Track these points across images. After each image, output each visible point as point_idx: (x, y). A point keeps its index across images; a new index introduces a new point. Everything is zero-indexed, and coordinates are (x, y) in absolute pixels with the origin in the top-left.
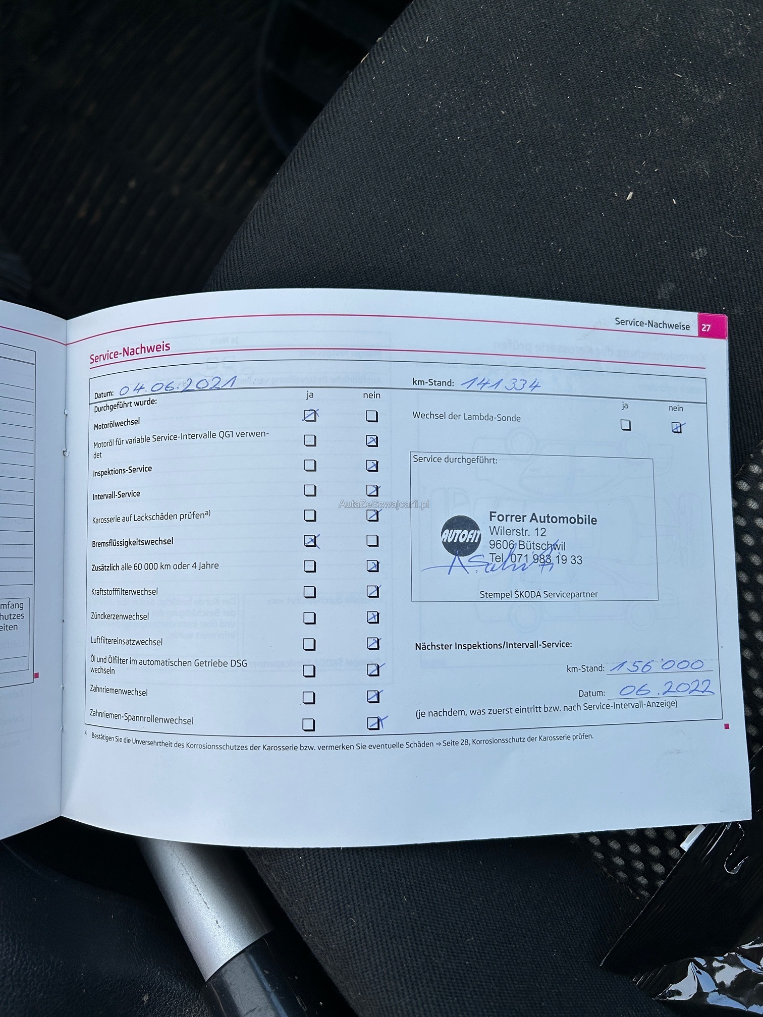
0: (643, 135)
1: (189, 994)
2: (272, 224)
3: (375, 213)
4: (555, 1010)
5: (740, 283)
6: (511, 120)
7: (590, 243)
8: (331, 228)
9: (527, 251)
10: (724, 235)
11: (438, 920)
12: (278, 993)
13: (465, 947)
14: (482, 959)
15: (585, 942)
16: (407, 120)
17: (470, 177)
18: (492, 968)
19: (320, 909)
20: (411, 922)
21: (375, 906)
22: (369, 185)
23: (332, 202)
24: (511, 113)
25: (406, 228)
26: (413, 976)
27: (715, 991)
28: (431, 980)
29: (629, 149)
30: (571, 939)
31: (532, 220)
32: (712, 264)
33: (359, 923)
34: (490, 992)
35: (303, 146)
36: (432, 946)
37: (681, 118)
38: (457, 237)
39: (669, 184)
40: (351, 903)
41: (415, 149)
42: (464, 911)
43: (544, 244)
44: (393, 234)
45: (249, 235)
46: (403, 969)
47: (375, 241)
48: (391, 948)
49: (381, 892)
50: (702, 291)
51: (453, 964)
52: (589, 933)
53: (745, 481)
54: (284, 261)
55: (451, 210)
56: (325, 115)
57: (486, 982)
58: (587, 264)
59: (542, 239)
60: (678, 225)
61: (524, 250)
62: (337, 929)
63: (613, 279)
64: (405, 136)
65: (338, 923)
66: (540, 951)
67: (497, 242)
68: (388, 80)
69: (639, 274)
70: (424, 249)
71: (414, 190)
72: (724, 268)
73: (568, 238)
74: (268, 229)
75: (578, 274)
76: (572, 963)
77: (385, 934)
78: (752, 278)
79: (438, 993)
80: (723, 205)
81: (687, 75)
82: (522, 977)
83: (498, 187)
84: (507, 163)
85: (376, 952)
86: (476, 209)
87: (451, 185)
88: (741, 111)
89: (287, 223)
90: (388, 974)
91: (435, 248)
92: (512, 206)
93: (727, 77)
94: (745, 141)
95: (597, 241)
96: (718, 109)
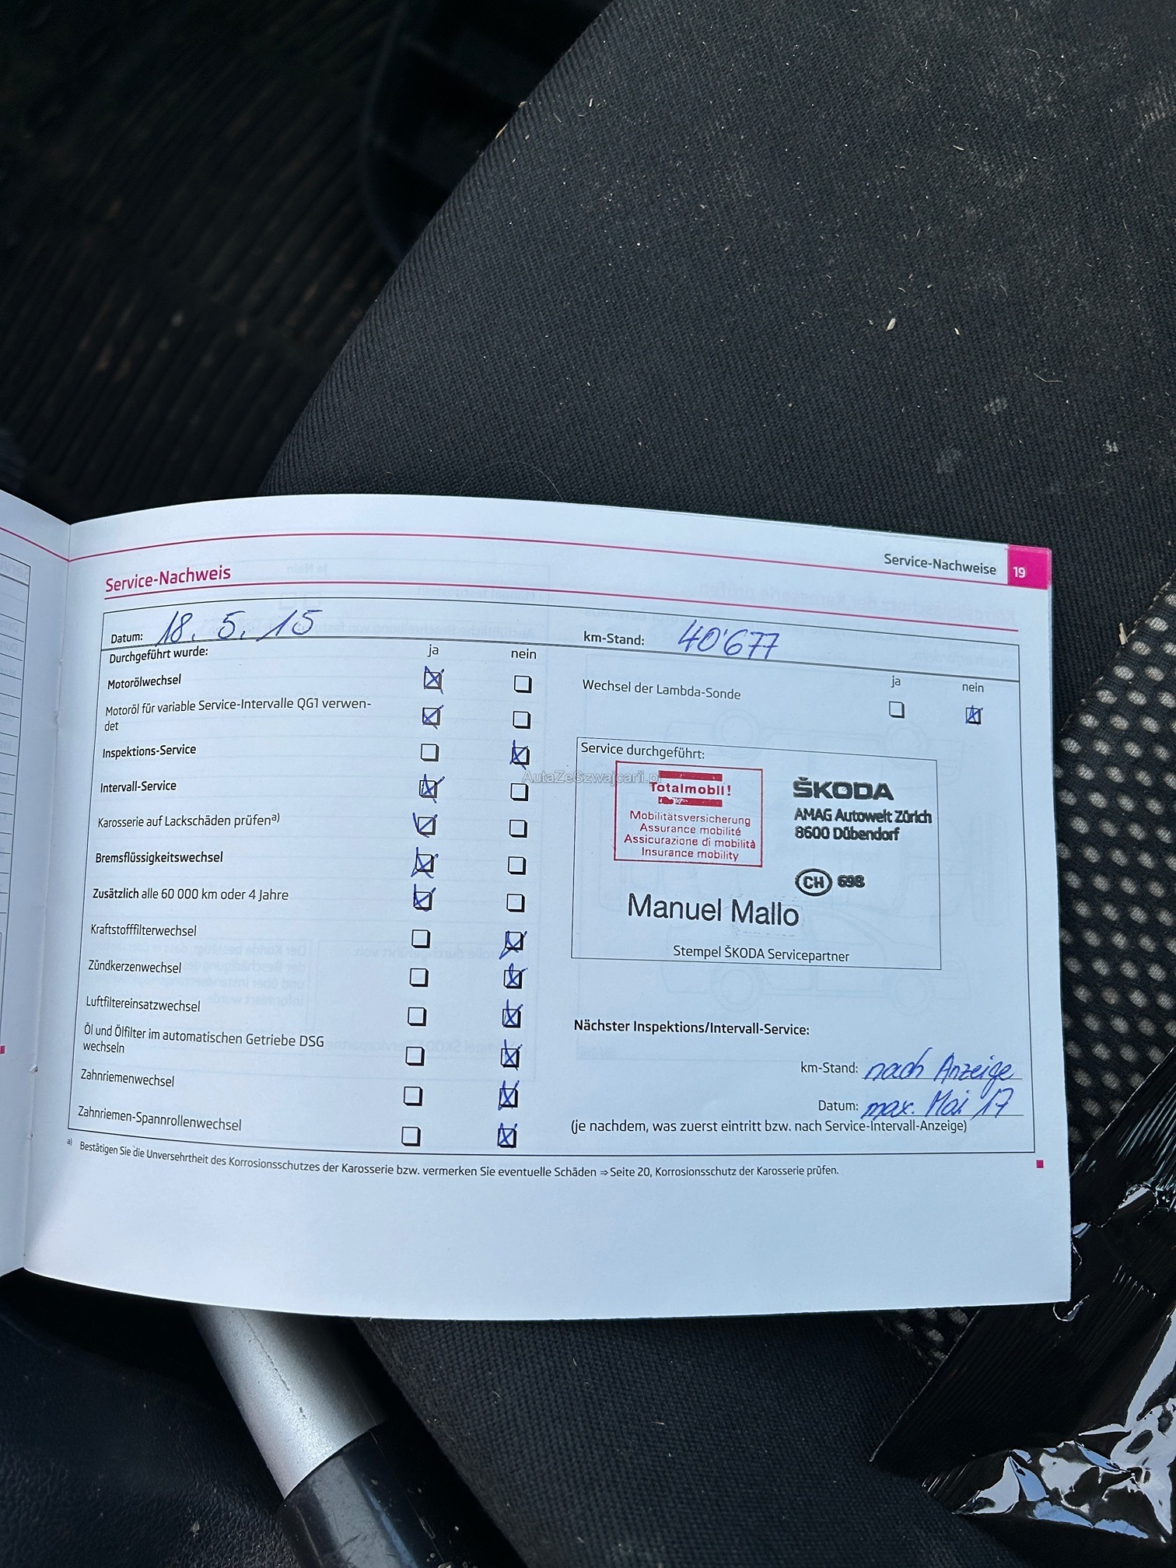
0: (909, 235)
1: (262, 1522)
2: (367, 374)
3: (518, 356)
4: (802, 1527)
5: (1057, 448)
6: (715, 217)
7: (835, 394)
8: (453, 378)
9: (741, 408)
10: (1031, 379)
11: (624, 1394)
12: (393, 1514)
13: (664, 1433)
14: (691, 1451)
15: (849, 1428)
16: (563, 220)
17: (656, 300)
18: (706, 1464)
19: (448, 1379)
20: (584, 1396)
21: (530, 1373)
22: (509, 314)
23: (455, 341)
24: (715, 208)
25: (564, 377)
26: (587, 1477)
27: (1045, 1499)
28: (614, 1481)
29: (889, 256)
30: (827, 1423)
31: (749, 362)
32: (1015, 421)
33: (506, 1398)
34: (702, 1500)
35: (412, 260)
36: (615, 1431)
37: (964, 210)
38: (639, 388)
39: (948, 307)
40: (494, 1369)
41: (575, 261)
42: (664, 1380)
43: (767, 397)
44: (544, 385)
45: (334, 390)
46: (572, 1465)
47: (519, 396)
48: (554, 1435)
49: (538, 1353)
50: (1002, 461)
51: (648, 1458)
52: (856, 1415)
53: (1074, 739)
54: (385, 428)
55: (629, 349)
56: (444, 215)
57: (697, 1485)
58: (831, 425)
59: (764, 389)
60: (964, 365)
61: (738, 406)
62: (473, 1408)
63: (870, 445)
64: (561, 242)
65: (475, 1399)
66: (780, 1440)
67: (698, 395)
68: (535, 163)
69: (908, 438)
70: (591, 407)
71: (575, 322)
72: (1034, 427)
73: (803, 387)
74: (361, 381)
75: (819, 439)
76: (829, 1458)
77: (544, 1415)
78: (1074, 441)
79: (625, 1501)
80: (1029, 335)
81: (971, 147)
82: (751, 1477)
83: (698, 314)
84: (710, 279)
85: (531, 1441)
86: (665, 347)
87: (628, 313)
88: (1052, 198)
89: (390, 372)
90: (550, 1473)
91: (607, 405)
92: (718, 342)
93: (1031, 149)
94: (1060, 242)
95: (845, 390)
96: (1019, 195)
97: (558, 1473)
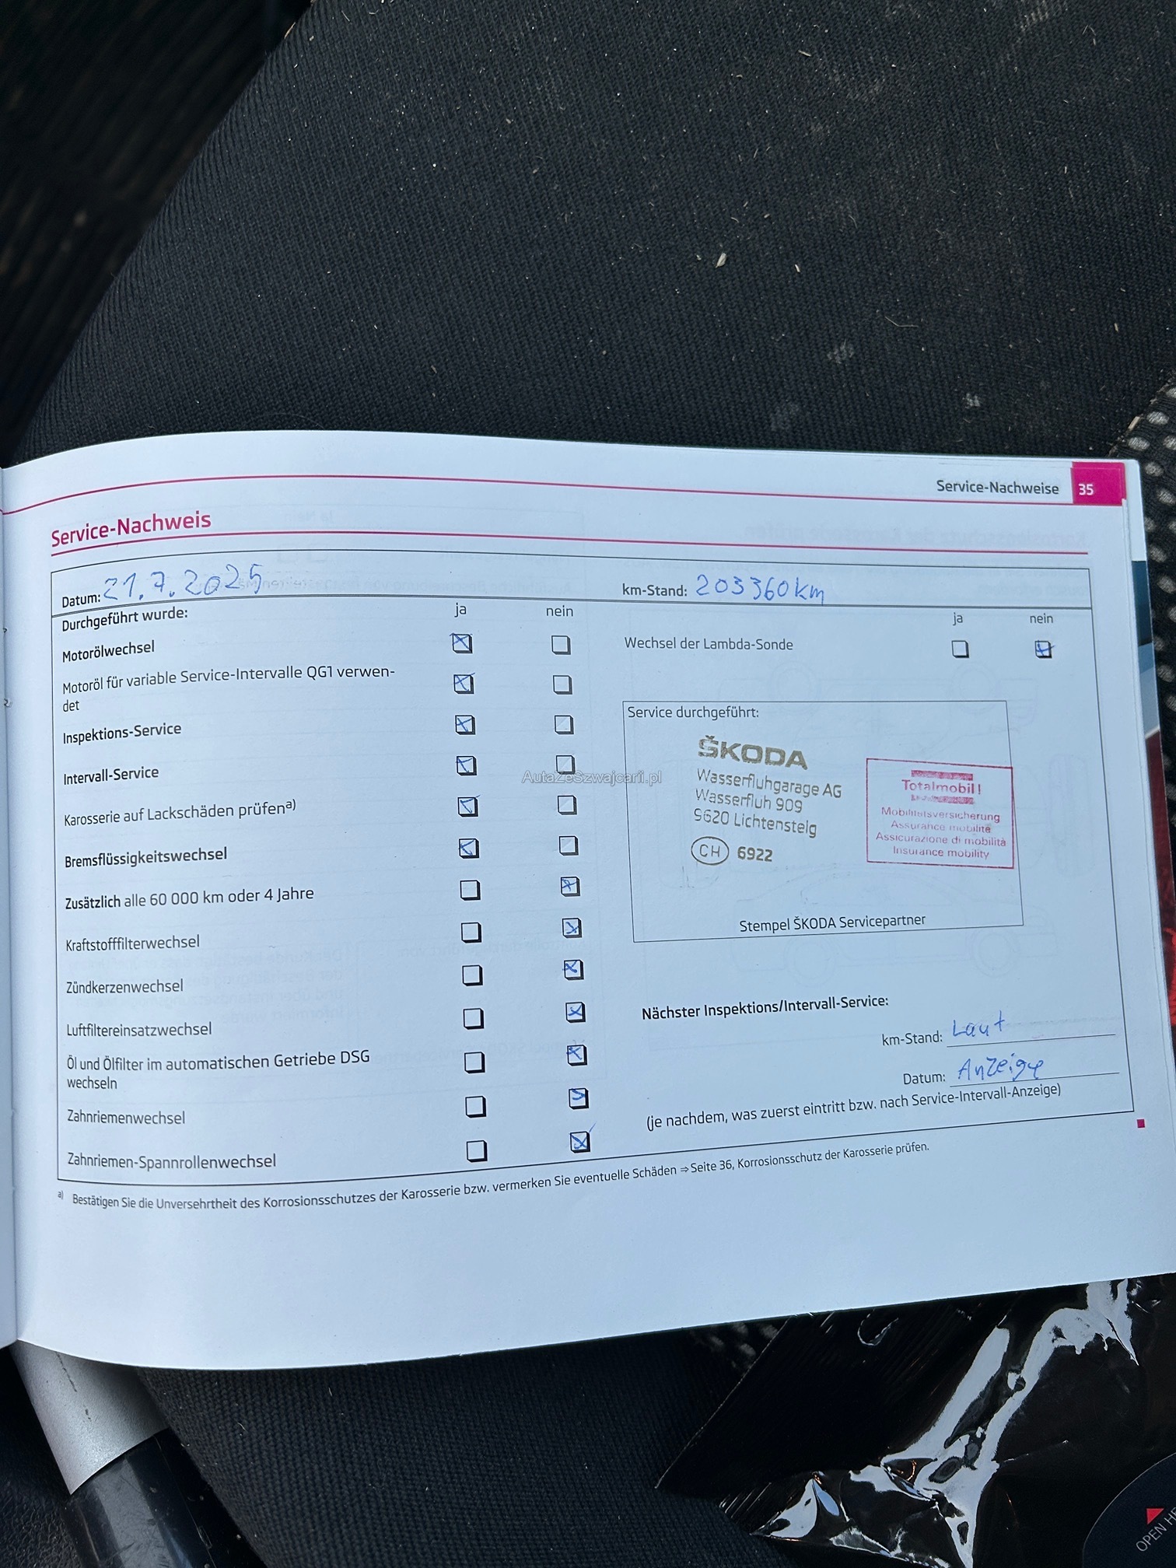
0: (745, 157)
2: (130, 314)
3: (296, 295)
4: (572, 1558)
5: (910, 401)
6: (523, 134)
7: (655, 339)
8: (224, 320)
9: (549, 355)
10: (882, 324)
11: (384, 1425)
13: (425, 1465)
14: (453, 1483)
16: (349, 137)
17: (453, 231)
18: (469, 1496)
20: (338, 1428)
22: (286, 247)
23: (227, 277)
24: (523, 123)
25: (348, 319)
28: (364, 1517)
29: (721, 180)
31: (558, 303)
32: (863, 371)
33: (251, 1431)
34: (460, 1534)
36: (369, 1465)
37: (810, 127)
38: (432, 332)
39: (789, 240)
40: (241, 1400)
41: (362, 185)
43: (578, 343)
44: (326, 328)
45: (95, 331)
47: (297, 340)
50: (846, 416)
51: (403, 1492)
54: (148, 376)
55: (422, 288)
56: (220, 129)
57: (456, 1518)
58: (650, 375)
59: (575, 334)
60: (805, 308)
61: (545, 353)
62: (219, 1439)
63: (695, 399)
64: (346, 163)
65: (223, 1429)
67: (500, 341)
68: (319, 70)
69: (739, 390)
70: (378, 353)
71: (361, 256)
72: (883, 377)
73: (619, 331)
74: (123, 322)
75: (636, 391)
76: (612, 1483)
77: (292, 1449)
78: (930, 394)
79: (373, 1537)
80: (881, 273)
81: (820, 53)
82: (519, 1508)
83: (501, 247)
84: (516, 207)
85: (276, 1476)
86: (463, 285)
87: (421, 245)
88: (913, 113)
90: (294, 1508)
91: (397, 352)
92: (523, 280)
93: (889, 55)
94: (921, 165)
95: (667, 336)
96: (873, 110)
97: (302, 1509)
